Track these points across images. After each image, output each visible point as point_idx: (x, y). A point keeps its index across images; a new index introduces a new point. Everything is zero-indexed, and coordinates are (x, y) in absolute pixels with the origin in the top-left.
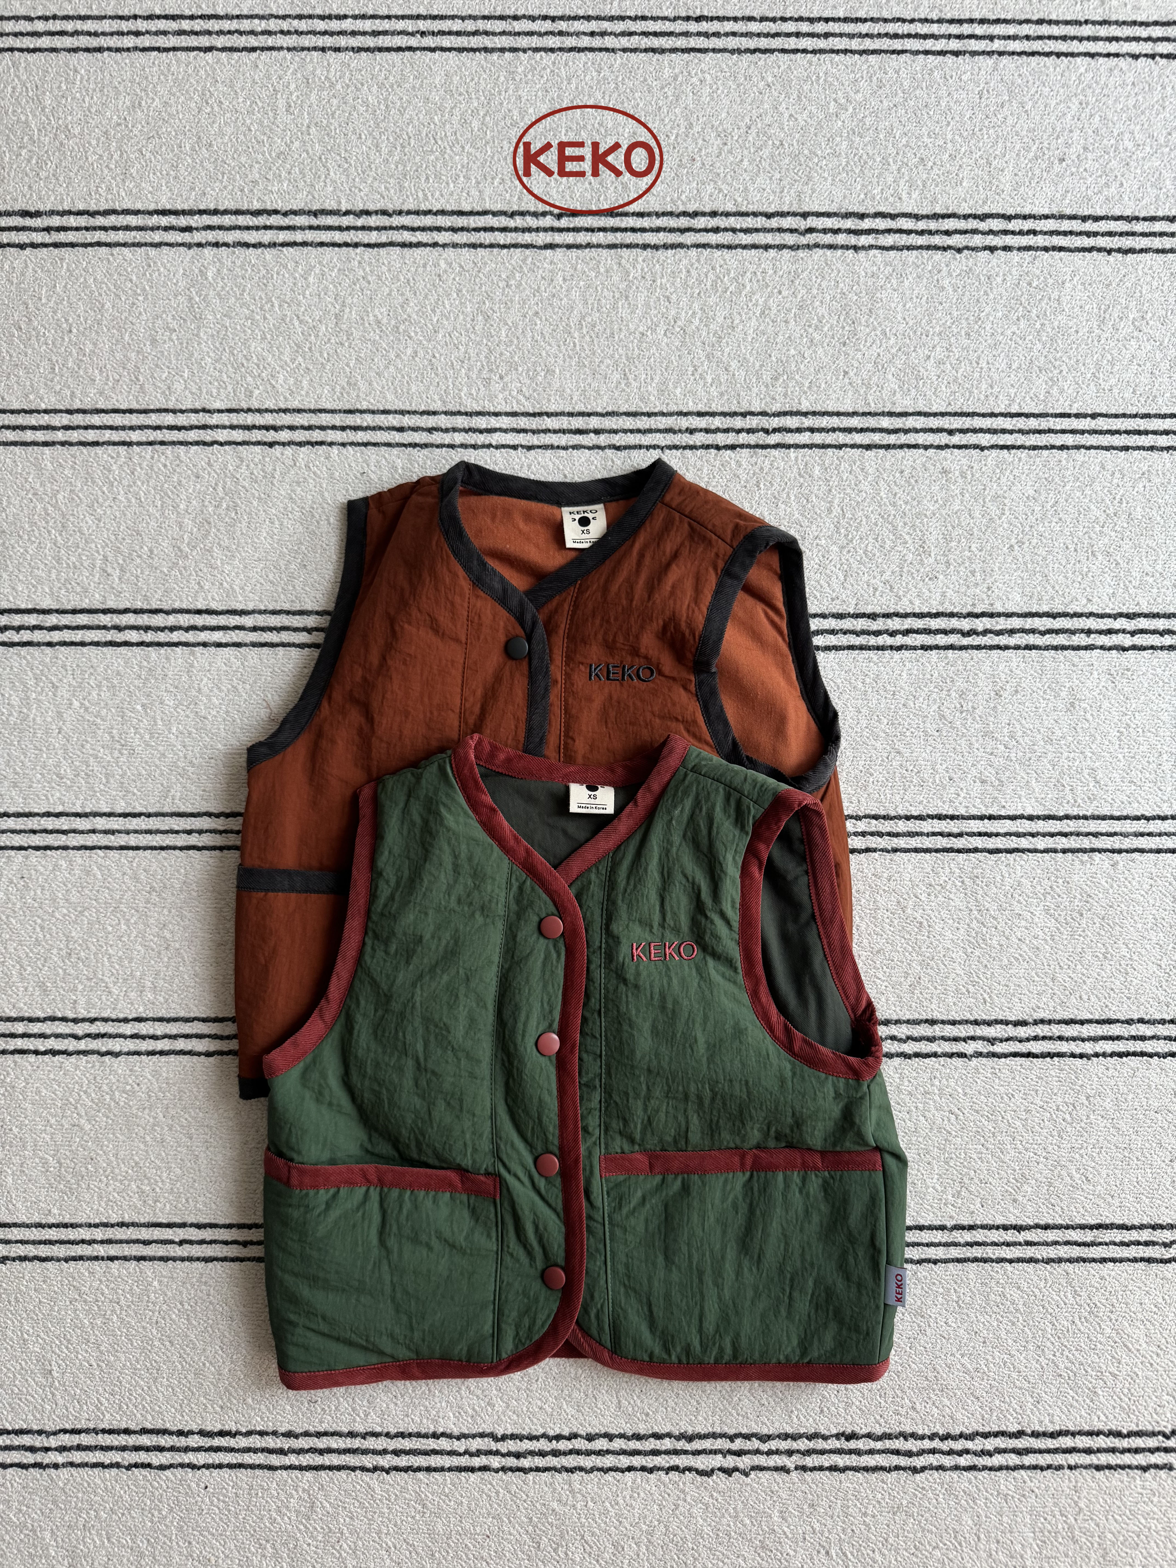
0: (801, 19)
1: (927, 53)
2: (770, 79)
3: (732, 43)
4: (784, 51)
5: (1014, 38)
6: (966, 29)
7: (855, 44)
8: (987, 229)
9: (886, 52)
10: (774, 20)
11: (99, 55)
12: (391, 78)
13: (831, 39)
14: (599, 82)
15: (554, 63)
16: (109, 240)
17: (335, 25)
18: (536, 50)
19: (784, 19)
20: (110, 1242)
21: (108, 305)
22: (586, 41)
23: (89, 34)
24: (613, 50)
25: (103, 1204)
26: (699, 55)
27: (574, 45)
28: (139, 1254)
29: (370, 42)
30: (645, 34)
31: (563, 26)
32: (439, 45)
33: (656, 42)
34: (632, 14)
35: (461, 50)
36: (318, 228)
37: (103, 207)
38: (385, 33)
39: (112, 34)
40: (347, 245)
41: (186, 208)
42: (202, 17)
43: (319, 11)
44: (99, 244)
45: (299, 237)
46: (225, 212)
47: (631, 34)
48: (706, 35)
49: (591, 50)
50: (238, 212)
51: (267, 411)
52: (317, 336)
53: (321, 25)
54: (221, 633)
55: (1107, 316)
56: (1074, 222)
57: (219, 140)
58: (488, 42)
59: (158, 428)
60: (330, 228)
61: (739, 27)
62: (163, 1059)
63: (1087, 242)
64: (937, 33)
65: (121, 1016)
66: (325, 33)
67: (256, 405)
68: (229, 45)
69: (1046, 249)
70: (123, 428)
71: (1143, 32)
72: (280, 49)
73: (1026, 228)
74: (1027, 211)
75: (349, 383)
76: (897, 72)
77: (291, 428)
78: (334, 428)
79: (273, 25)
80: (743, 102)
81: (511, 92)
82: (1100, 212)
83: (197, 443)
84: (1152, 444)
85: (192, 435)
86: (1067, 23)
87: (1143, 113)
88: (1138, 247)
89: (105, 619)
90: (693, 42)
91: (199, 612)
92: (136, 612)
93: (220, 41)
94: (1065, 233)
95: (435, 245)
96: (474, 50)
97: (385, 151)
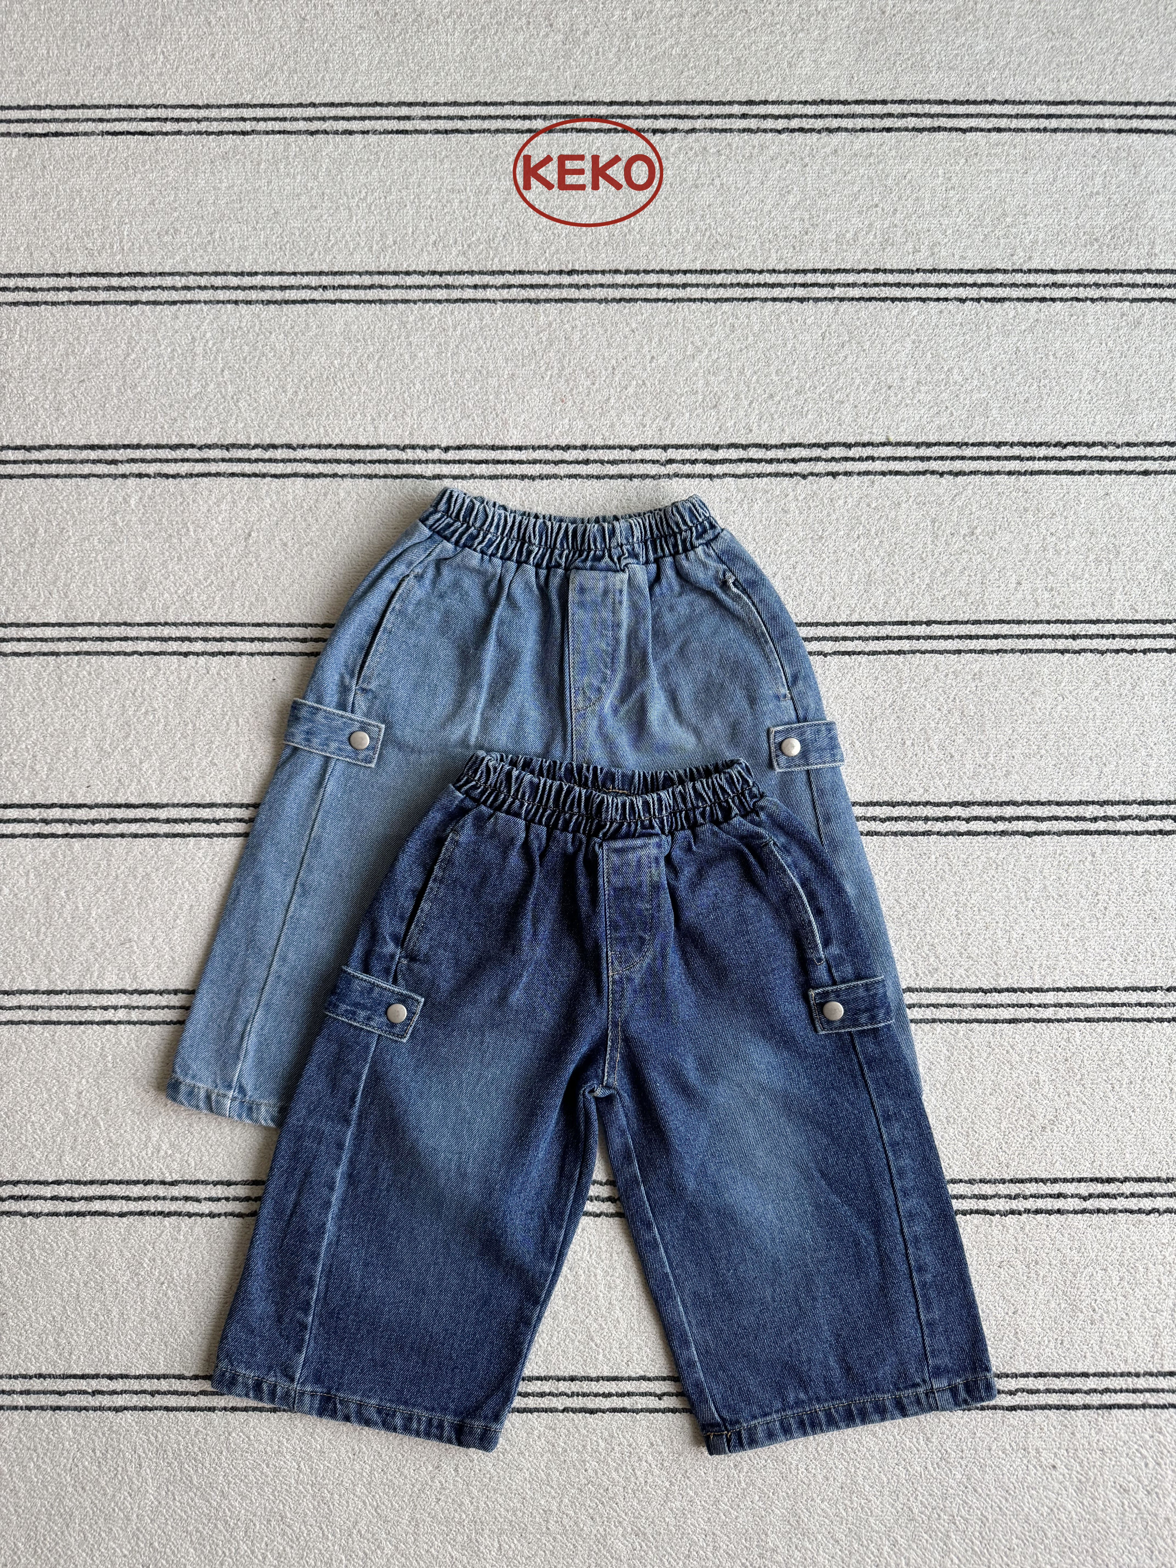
0: (662, 271)
1: (774, 300)
2: (634, 325)
3: (600, 293)
4: (646, 300)
5: (853, 285)
6: (810, 278)
7: (710, 293)
8: (830, 456)
9: (738, 300)
10: (637, 272)
11: (37, 308)
12: (296, 328)
13: (688, 289)
14: (481, 329)
15: (441, 313)
16: (43, 472)
17: (247, 281)
18: (426, 301)
19: (647, 272)
20: (28, 1392)
21: (41, 531)
22: (469, 294)
23: (28, 289)
24: (494, 301)
25: (22, 1357)
26: (570, 304)
27: (459, 296)
28: (55, 1404)
29: (278, 295)
30: (522, 286)
31: (449, 280)
32: (339, 297)
33: (532, 294)
34: (511, 269)
35: (358, 302)
36: (230, 460)
37: (39, 442)
38: (291, 287)
39: (49, 290)
40: (256, 475)
41: (112, 442)
42: (129, 274)
43: (233, 269)
44: (34, 476)
45: (213, 468)
46: (147, 447)
47: (510, 287)
48: (577, 287)
49: (475, 301)
50: (158, 447)
51: (182, 624)
52: (228, 557)
53: (234, 281)
54: (138, 824)
55: (940, 533)
56: (909, 448)
57: (143, 384)
58: (383, 294)
59: (84, 639)
60: (240, 460)
61: (607, 279)
62: (80, 1220)
63: (921, 466)
64: (783, 282)
65: (42, 1179)
66: (238, 288)
67: (171, 619)
68: (152, 299)
69: (883, 474)
70: (52, 640)
71: (969, 279)
72: (199, 302)
73: (865, 455)
74: (865, 439)
75: (257, 600)
76: (748, 317)
77: (205, 639)
78: (243, 639)
79: (191, 281)
80: (609, 345)
81: (403, 338)
82: (932, 439)
83: (118, 653)
84: (983, 647)
85: (115, 646)
86: (900, 271)
87: (971, 349)
88: (967, 470)
89: (34, 814)
90: (565, 293)
91: (119, 806)
92: (62, 806)
93: (145, 296)
94: (901, 459)
95: (335, 475)
96: (370, 302)
97: (290, 392)
